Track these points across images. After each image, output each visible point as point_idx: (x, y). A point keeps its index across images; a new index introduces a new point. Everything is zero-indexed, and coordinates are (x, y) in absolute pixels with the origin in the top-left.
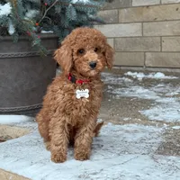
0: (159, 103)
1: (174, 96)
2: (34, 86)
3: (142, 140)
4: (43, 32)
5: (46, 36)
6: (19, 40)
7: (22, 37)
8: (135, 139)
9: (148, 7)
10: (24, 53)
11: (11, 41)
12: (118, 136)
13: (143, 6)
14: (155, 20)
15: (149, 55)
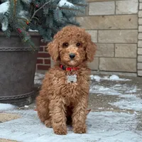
0: (122, 98)
1: (133, 93)
2: (20, 78)
3: (121, 122)
4: (31, 30)
5: (33, 34)
6: (11, 36)
7: (13, 34)
8: (115, 121)
9: (103, 16)
10: (13, 48)
11: (4, 36)
12: (100, 119)
13: (99, 16)
14: (109, 29)
15: (103, 60)
